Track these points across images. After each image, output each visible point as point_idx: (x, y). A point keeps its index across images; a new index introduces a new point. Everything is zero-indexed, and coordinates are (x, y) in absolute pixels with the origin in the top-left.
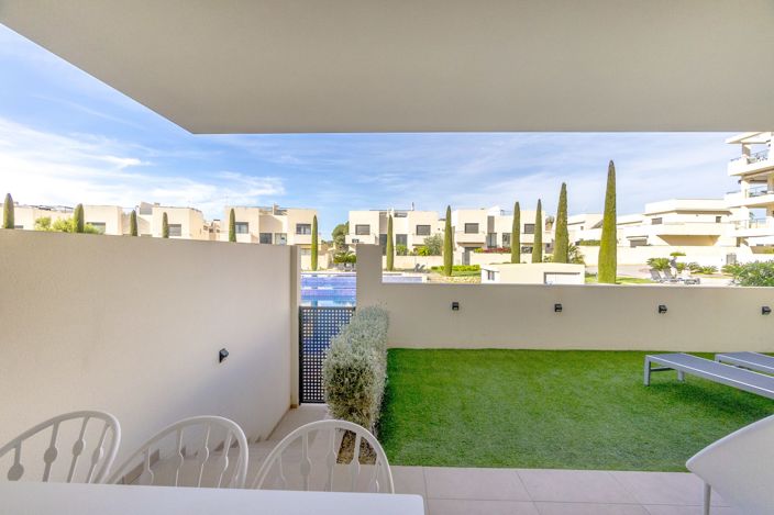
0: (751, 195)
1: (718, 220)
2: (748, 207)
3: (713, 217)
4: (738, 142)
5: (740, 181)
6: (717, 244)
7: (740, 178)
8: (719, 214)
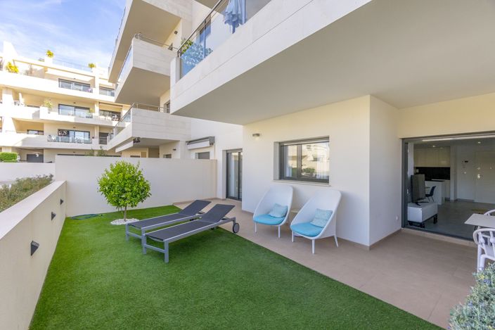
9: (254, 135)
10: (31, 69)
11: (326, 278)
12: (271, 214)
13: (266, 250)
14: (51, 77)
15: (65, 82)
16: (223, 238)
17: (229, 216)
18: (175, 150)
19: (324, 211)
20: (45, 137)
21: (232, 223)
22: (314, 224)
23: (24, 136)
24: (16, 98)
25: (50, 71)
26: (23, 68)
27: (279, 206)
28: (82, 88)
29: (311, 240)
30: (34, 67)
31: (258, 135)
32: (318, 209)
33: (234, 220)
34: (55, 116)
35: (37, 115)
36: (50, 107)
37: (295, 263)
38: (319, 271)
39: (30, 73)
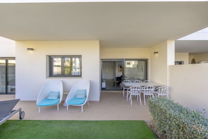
9: (28, 49)
11: (97, 121)
12: (49, 98)
13: (56, 121)
16: (12, 128)
17: (16, 108)
19: (82, 90)
21: (18, 113)
22: (78, 98)
27: (53, 92)
29: (81, 106)
31: (32, 49)
32: (78, 90)
33: (20, 110)
37: (78, 121)
38: (92, 120)
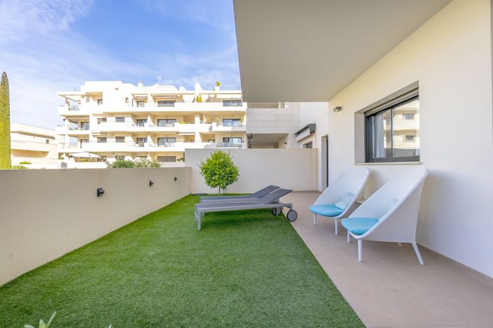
0: (70, 129)
1: (47, 142)
2: (70, 135)
3: (45, 140)
4: (64, 96)
5: (64, 120)
6: (47, 157)
7: (64, 118)
8: (49, 138)
10: (209, 97)
14: (219, 100)
15: (226, 102)
18: (286, 143)
20: (216, 143)
23: (205, 144)
24: (202, 119)
25: (219, 96)
26: (204, 97)
28: (236, 104)
30: (211, 96)
34: (222, 128)
35: (211, 128)
36: (217, 122)
39: (208, 100)
